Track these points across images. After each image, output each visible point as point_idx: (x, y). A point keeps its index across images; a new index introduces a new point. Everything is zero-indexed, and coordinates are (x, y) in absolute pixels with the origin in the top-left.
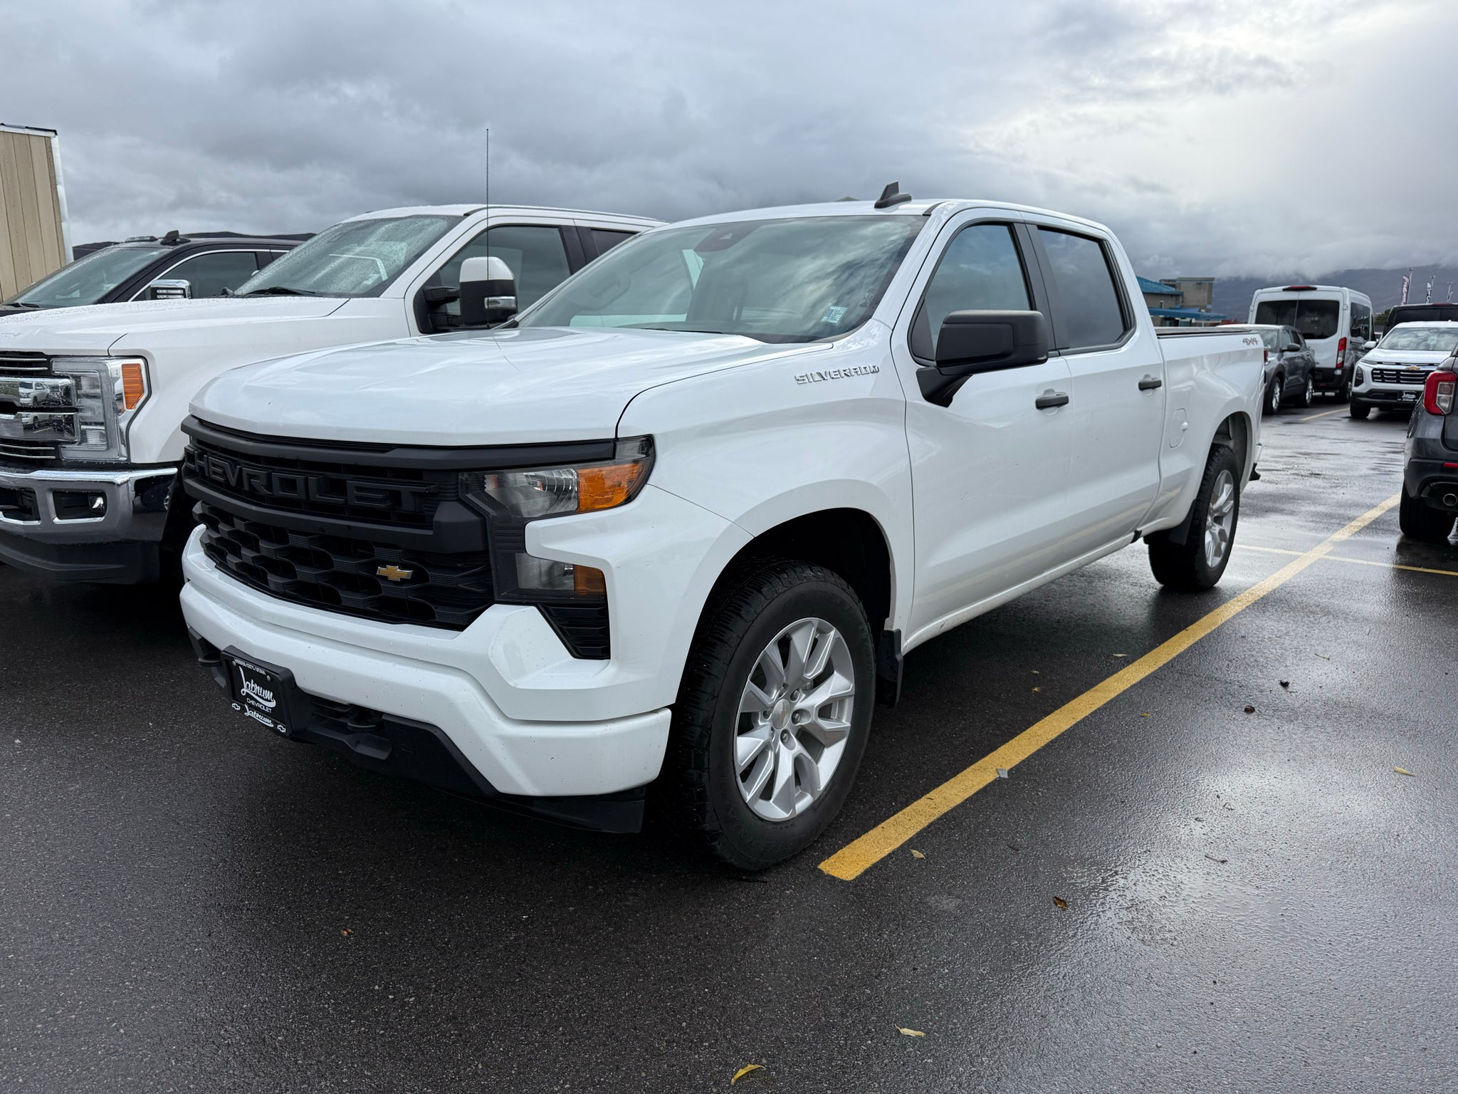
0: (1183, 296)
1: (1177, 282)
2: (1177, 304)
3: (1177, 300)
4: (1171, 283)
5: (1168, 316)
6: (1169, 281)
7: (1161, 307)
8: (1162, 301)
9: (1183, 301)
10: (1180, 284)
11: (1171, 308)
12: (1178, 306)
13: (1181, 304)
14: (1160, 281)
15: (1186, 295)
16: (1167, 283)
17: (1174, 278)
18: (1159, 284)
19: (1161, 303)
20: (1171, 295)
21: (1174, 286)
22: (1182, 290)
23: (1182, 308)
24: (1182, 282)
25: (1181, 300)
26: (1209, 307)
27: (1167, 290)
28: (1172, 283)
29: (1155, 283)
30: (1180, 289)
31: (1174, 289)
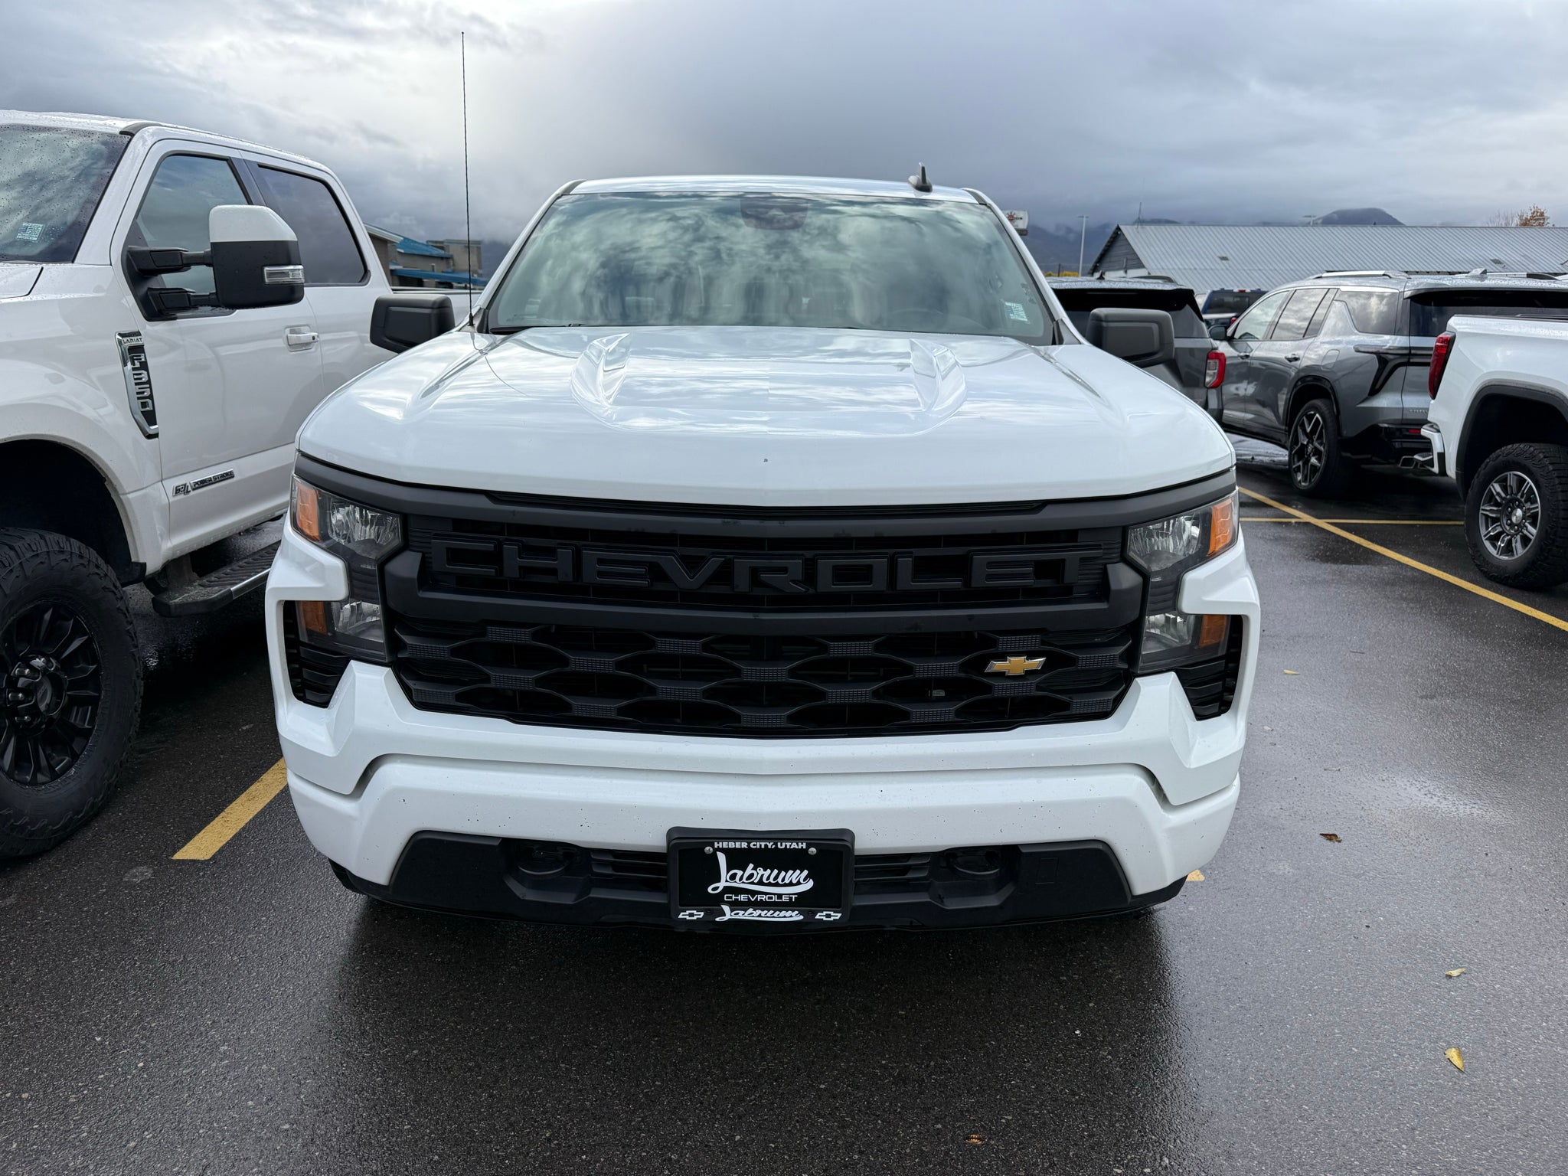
0: (453, 260)
1: (445, 244)
2: (449, 267)
3: (448, 263)
4: (438, 245)
5: (443, 281)
6: (436, 242)
7: (433, 270)
8: (433, 264)
9: (454, 265)
10: (448, 246)
11: (443, 272)
12: (450, 270)
13: (452, 268)
14: (427, 242)
15: (455, 257)
16: (435, 245)
17: (441, 240)
18: (427, 246)
19: (433, 266)
20: (442, 258)
21: (442, 248)
22: (451, 253)
23: (453, 272)
24: (450, 245)
25: (451, 264)
26: (480, 272)
27: (436, 252)
28: (440, 245)
29: (423, 244)
30: (449, 251)
31: (443, 252)
